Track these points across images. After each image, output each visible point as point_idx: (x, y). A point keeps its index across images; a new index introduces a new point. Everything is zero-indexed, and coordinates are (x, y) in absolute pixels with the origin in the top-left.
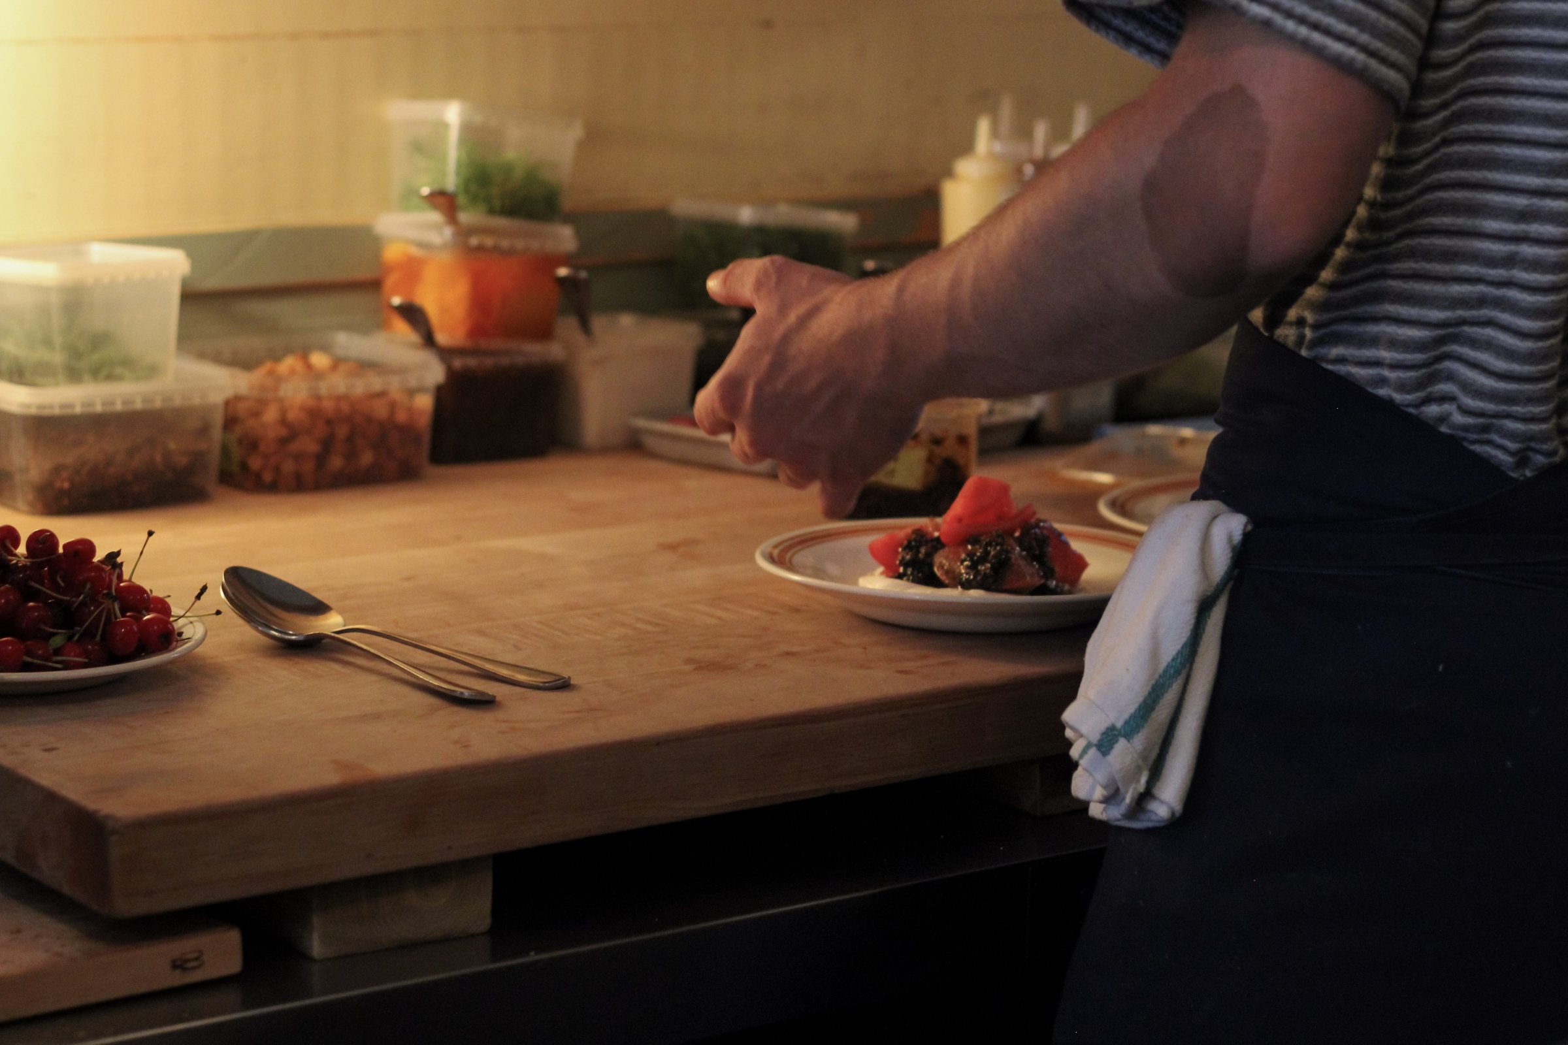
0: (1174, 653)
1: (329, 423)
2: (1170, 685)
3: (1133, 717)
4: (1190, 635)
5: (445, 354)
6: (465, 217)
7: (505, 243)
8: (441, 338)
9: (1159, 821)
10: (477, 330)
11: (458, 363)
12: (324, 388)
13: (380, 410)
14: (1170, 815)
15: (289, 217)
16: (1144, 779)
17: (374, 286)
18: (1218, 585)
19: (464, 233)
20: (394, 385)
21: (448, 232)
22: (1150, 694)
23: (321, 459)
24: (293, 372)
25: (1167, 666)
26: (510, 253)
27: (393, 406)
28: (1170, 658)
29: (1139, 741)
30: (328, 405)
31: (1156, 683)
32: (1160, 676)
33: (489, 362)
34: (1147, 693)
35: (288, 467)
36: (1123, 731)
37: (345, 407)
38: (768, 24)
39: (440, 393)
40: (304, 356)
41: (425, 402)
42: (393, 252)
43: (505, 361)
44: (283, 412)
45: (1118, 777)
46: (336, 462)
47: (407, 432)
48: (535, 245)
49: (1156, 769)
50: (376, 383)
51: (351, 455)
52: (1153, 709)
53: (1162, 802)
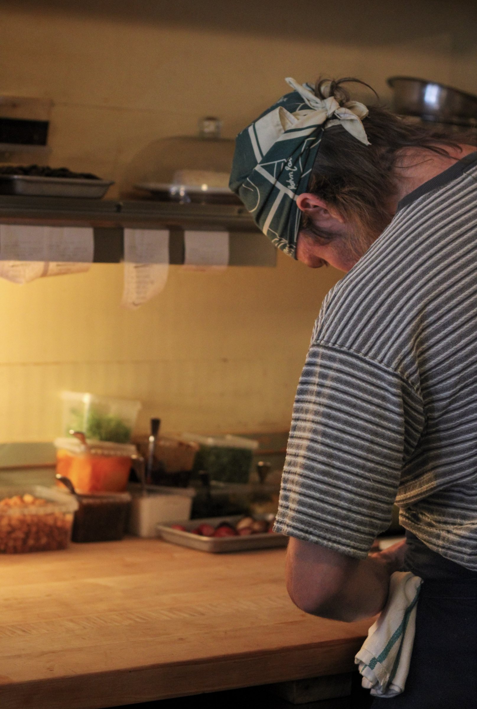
0: (396, 629)
1: (28, 525)
2: (395, 642)
3: (382, 654)
4: (402, 622)
5: (79, 497)
6: (89, 441)
7: (106, 452)
8: (78, 491)
9: (396, 693)
10: (94, 488)
11: (85, 501)
12: (26, 511)
13: (50, 521)
14: (400, 691)
15: (19, 438)
16: (388, 676)
17: (53, 467)
18: (412, 603)
19: (90, 448)
20: (57, 510)
21: (83, 447)
22: (388, 645)
23: (25, 541)
24: (15, 504)
25: (394, 634)
26: (108, 456)
27: (56, 519)
28: (394, 632)
29: (385, 663)
30: (29, 519)
31: (390, 641)
32: (391, 639)
33: (98, 501)
34: (386, 645)
35: (11, 544)
36: (378, 659)
37: (35, 520)
38: (225, 360)
39: (76, 514)
40: (21, 498)
41: (70, 518)
42: (61, 454)
43: (105, 501)
44: (10, 519)
45: (377, 677)
46: (31, 542)
47: (61, 530)
48: (119, 453)
49: (393, 673)
50: (49, 509)
51: (38, 539)
52: (389, 651)
53: (396, 686)
